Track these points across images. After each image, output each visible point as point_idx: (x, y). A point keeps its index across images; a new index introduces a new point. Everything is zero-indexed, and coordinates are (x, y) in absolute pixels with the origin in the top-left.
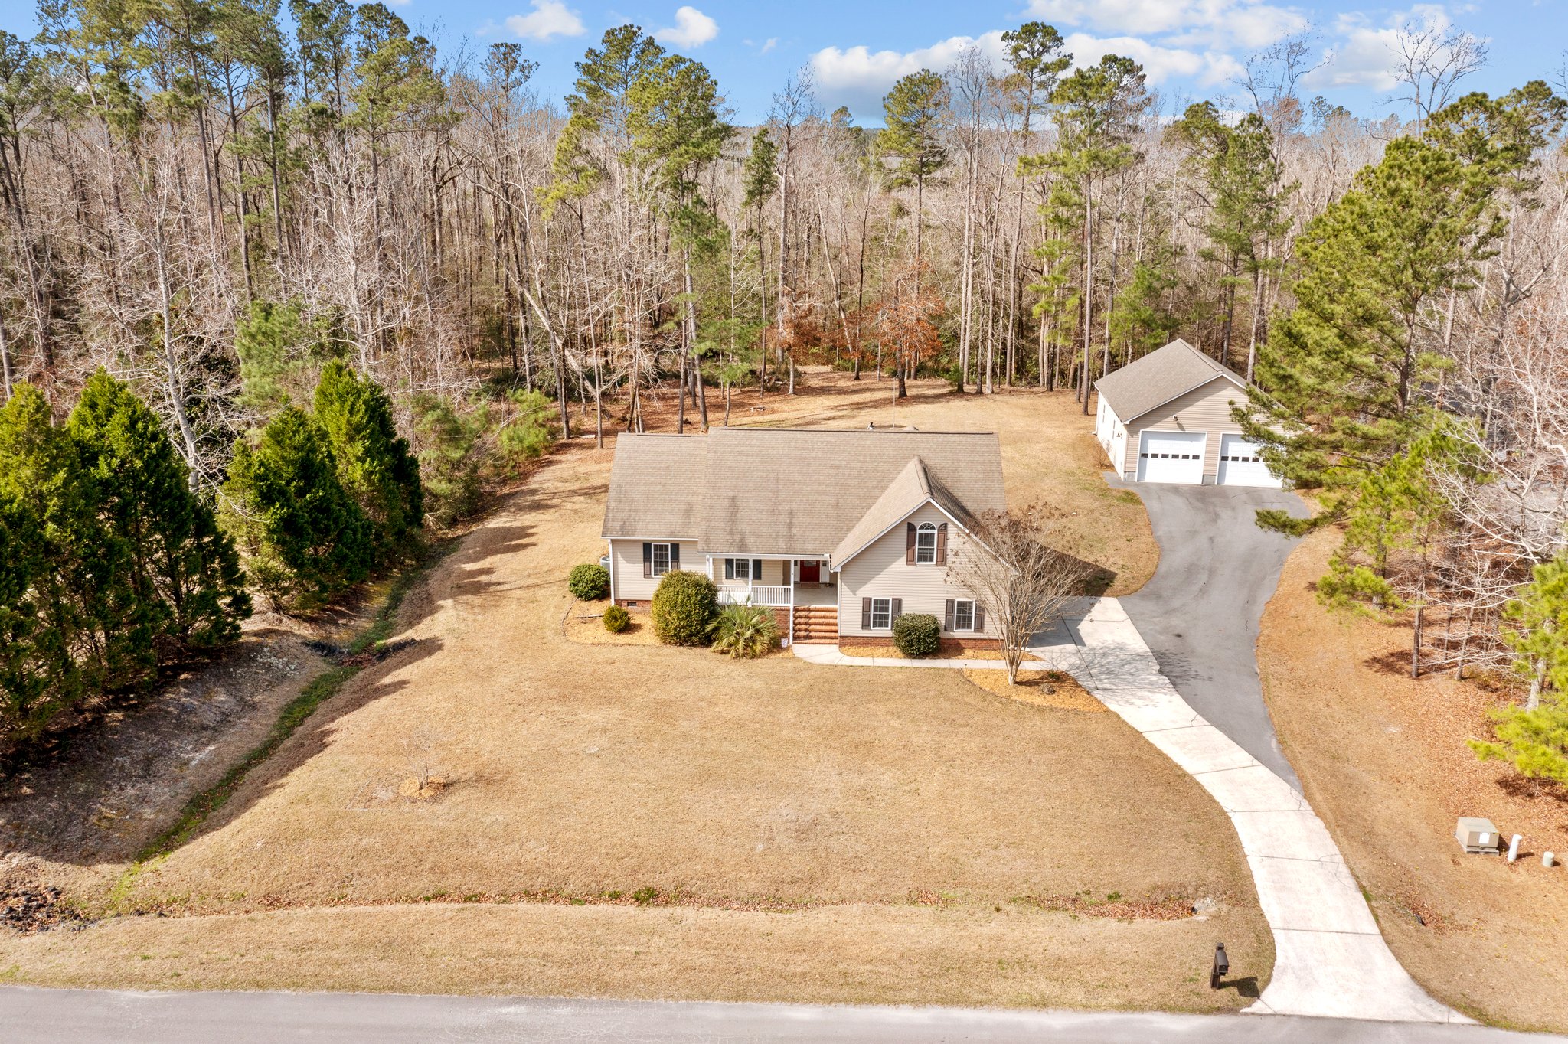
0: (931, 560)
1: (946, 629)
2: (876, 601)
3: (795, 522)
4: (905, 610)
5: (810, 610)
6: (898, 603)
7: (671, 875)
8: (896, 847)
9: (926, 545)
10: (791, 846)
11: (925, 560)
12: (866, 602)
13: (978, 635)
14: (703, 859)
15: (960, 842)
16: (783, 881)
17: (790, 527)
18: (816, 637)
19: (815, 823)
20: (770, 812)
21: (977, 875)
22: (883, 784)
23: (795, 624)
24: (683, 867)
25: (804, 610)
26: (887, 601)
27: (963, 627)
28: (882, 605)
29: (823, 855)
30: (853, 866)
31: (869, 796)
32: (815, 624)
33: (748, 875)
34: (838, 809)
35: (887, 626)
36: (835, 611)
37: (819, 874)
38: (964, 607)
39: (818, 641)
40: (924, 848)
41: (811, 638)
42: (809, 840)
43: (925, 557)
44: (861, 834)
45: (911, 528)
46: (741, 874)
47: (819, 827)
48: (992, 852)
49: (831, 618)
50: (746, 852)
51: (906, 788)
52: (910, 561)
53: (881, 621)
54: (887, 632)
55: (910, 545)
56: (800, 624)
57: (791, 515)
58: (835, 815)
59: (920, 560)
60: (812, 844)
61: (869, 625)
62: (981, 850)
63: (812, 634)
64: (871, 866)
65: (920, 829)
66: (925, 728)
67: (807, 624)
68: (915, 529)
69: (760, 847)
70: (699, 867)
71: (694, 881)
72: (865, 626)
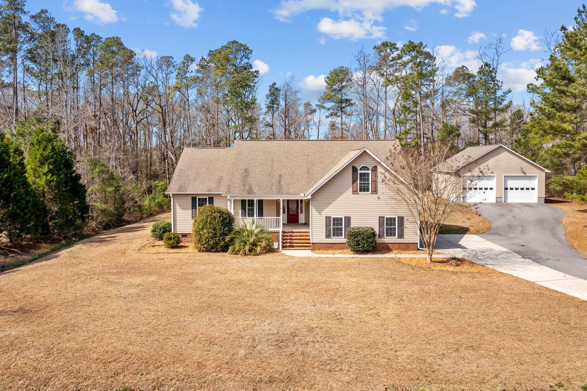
0: (368, 190)
1: (379, 237)
2: (334, 219)
3: (283, 179)
4: (353, 225)
5: (292, 232)
6: (348, 219)
7: (152, 376)
8: (367, 352)
9: (364, 180)
10: (271, 352)
11: (364, 191)
12: (328, 219)
13: (401, 241)
14: (187, 363)
15: (423, 347)
16: (260, 381)
17: (280, 182)
18: (296, 246)
19: (294, 335)
20: (255, 328)
21: (447, 372)
22: (349, 310)
23: (283, 239)
24: (166, 369)
25: (289, 232)
26: (341, 219)
27: (391, 235)
28: (338, 221)
29: (301, 358)
30: (328, 367)
31: (338, 317)
32: (296, 239)
33: (227, 376)
34: (313, 326)
35: (341, 235)
36: (309, 232)
37: (296, 374)
38: (391, 221)
39: (298, 248)
40: (393, 352)
41: (293, 247)
42: (288, 347)
43: (364, 189)
44: (334, 343)
45: (355, 170)
46: (220, 375)
47: (296, 338)
48: (454, 354)
49: (306, 236)
50: (229, 357)
51: (369, 313)
52: (354, 192)
53: (337, 233)
54: (342, 239)
55: (354, 181)
56: (286, 239)
57: (280, 176)
58: (311, 330)
59: (361, 191)
60: (289, 350)
61: (330, 235)
62: (445, 352)
63: (294, 244)
64: (345, 367)
65: (386, 338)
66: (376, 282)
67: (290, 239)
68: (357, 170)
69: (242, 352)
70: (181, 370)
71: (173, 382)
72: (328, 236)
